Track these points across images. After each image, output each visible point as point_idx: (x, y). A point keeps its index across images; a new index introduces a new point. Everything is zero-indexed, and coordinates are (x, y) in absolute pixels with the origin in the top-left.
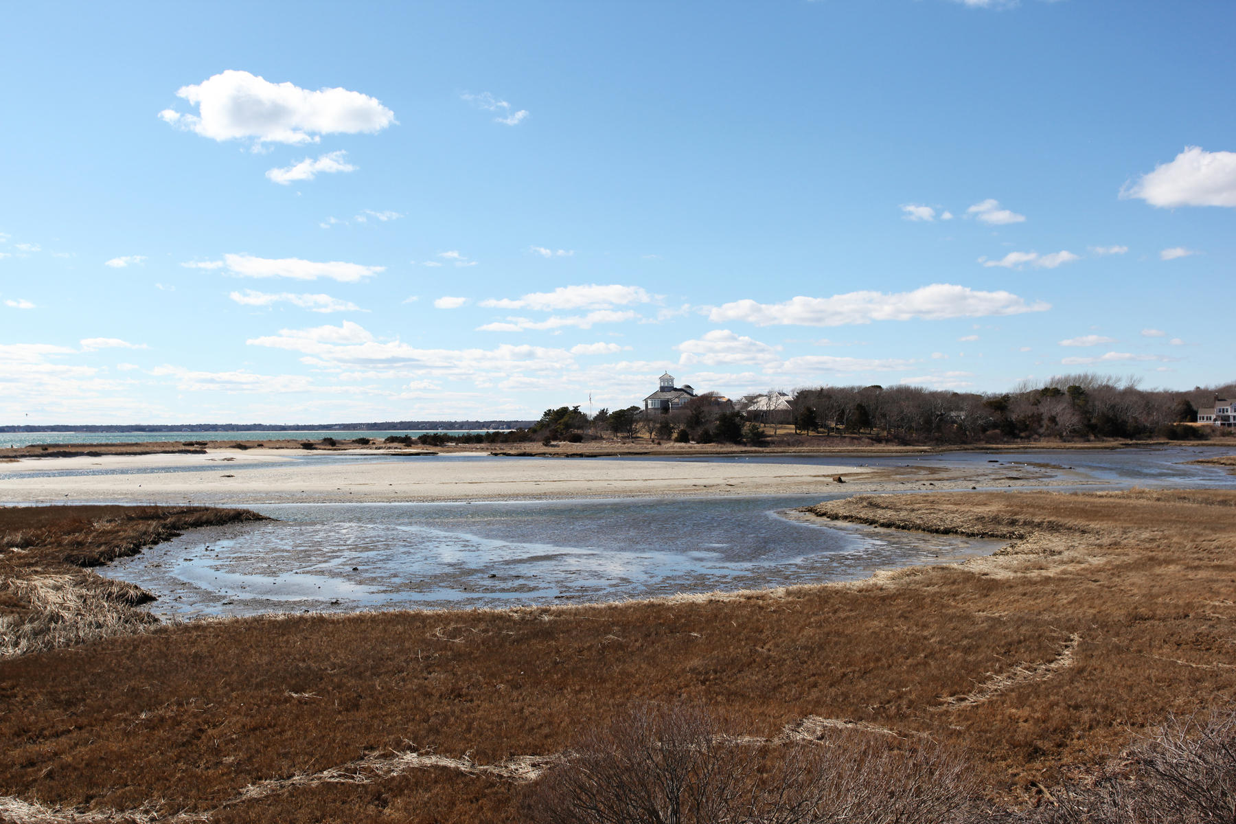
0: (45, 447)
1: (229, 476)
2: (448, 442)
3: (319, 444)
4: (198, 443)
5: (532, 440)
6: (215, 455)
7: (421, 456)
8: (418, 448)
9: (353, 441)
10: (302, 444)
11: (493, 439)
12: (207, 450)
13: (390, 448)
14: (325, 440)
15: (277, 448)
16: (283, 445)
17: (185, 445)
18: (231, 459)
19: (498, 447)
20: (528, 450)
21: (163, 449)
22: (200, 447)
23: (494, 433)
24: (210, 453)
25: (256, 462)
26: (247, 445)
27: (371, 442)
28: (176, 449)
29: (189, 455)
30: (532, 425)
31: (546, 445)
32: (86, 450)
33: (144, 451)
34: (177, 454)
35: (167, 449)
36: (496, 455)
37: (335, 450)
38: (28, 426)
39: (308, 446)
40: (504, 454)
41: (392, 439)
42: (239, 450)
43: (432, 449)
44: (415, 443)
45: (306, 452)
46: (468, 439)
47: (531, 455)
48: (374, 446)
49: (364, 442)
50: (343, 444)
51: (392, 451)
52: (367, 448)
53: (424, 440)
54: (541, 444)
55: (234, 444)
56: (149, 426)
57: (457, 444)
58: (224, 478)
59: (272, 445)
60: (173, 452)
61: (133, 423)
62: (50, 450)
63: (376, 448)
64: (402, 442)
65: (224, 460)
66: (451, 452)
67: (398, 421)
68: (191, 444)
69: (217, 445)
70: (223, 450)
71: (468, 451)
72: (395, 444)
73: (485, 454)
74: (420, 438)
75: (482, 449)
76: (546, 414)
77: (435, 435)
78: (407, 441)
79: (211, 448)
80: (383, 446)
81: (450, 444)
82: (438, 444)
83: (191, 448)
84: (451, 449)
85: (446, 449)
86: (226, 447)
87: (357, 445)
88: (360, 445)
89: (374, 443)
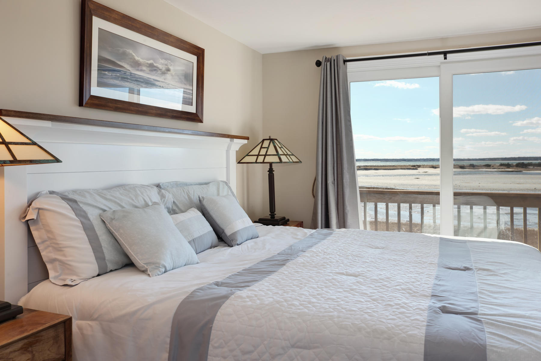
1: (417, 178)
2: (529, 166)
4: (418, 166)
7: (514, 172)
8: (513, 169)
13: (499, 169)
21: (401, 168)
24: (419, 170)
26: (436, 166)
27: (492, 166)
28: (406, 168)
32: (373, 168)
33: (394, 168)
35: (403, 168)
37: (474, 169)
38: (365, 159)
41: (502, 165)
43: (519, 169)
44: (512, 166)
49: (488, 166)
50: (478, 166)
51: (500, 170)
52: (489, 168)
53: (518, 165)
55: (431, 166)
56: (407, 159)
58: (415, 179)
60: (404, 169)
61: (402, 158)
63: (493, 169)
64: (506, 166)
65: (423, 172)
66: (529, 171)
68: (414, 166)
69: (424, 166)
72: (503, 167)
74: (516, 164)
77: (523, 163)
78: (508, 166)
79: (422, 168)
80: (496, 168)
81: (530, 167)
82: (524, 167)
83: (412, 168)
84: (530, 169)
85: (527, 169)
86: (428, 168)
87: (485, 167)
88: (486, 167)
89: (493, 166)
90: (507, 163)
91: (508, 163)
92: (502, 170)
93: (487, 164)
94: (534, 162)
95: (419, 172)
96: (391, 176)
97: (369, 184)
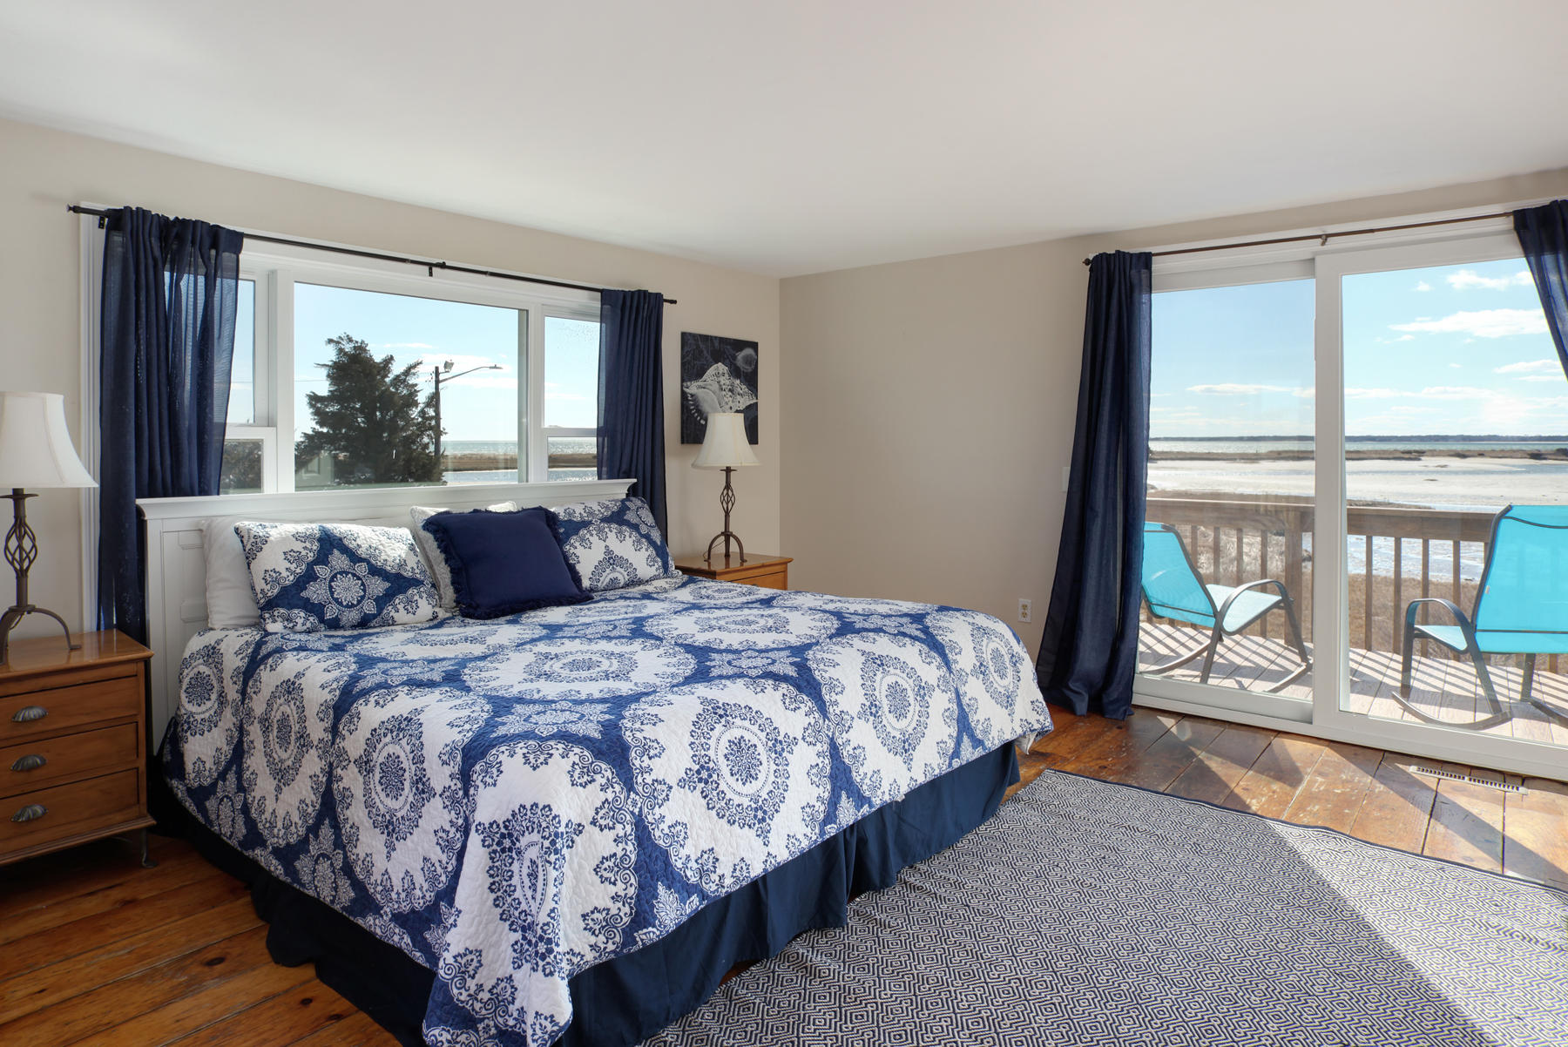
0: (1279, 453)
3: (1550, 454)
6: (1428, 462)
10: (1529, 454)
12: (1422, 458)
14: (1559, 450)
18: (1445, 466)
22: (1416, 455)
25: (1471, 469)
29: (1403, 462)
39: (1536, 456)
42: (1458, 459)
45: (1533, 462)
59: (1493, 455)
62: (1283, 455)
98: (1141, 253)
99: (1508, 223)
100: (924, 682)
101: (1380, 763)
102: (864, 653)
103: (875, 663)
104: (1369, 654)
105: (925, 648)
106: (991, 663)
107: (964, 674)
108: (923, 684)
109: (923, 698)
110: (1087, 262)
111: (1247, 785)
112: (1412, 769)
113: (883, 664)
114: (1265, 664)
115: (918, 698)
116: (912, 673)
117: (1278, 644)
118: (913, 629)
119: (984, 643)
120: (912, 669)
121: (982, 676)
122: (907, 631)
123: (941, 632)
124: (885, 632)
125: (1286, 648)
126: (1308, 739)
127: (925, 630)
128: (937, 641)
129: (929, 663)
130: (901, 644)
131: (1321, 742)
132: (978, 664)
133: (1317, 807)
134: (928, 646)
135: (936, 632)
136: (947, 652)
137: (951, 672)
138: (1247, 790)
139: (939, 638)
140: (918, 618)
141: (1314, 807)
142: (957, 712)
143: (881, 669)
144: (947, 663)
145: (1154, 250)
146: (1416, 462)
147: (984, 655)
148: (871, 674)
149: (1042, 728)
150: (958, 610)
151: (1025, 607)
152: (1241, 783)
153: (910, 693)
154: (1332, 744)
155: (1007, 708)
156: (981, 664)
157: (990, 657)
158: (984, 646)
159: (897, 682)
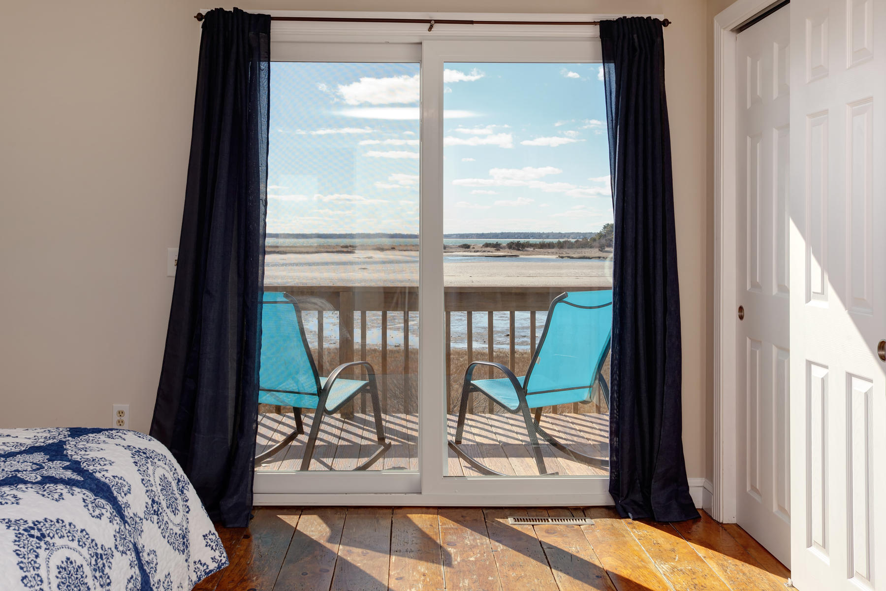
1: (364, 269)
2: (527, 247)
4: (350, 246)
5: (591, 247)
6: (360, 255)
8: (505, 252)
9: (459, 246)
11: (561, 246)
12: (356, 251)
13: (484, 251)
15: (405, 251)
16: (409, 248)
17: (342, 247)
18: (371, 258)
19: (565, 252)
20: (587, 255)
21: (326, 250)
22: (349, 249)
23: (563, 242)
24: (358, 253)
27: (471, 247)
28: (335, 250)
29: (344, 254)
30: (594, 236)
31: (601, 251)
34: (335, 254)
35: (329, 250)
36: (562, 257)
37: (445, 252)
40: (568, 257)
41: (487, 245)
42: (378, 252)
43: (515, 253)
44: (504, 248)
46: (543, 246)
47: (589, 258)
48: (473, 250)
49: (466, 247)
50: (451, 248)
51: (486, 254)
52: (468, 251)
53: (511, 246)
54: (597, 250)
55: (375, 247)
57: (534, 249)
58: (360, 270)
59: (401, 248)
60: (333, 252)
63: (475, 252)
64: (494, 247)
65: (366, 258)
66: (529, 255)
67: (500, 232)
68: (346, 247)
69: (364, 248)
70: (367, 252)
71: (542, 254)
72: (488, 249)
73: (554, 257)
74: (508, 244)
75: (553, 253)
76: (605, 227)
77: (518, 242)
78: (497, 246)
79: (359, 250)
80: (480, 250)
81: (529, 249)
82: (520, 249)
83: (345, 250)
84: (529, 253)
85: (525, 253)
86: (370, 250)
87: (462, 249)
88: (464, 249)
89: (473, 248)
90: (495, 243)
91: (497, 243)
92: (489, 253)
93: (465, 243)
94: (532, 241)
95: (358, 258)
96: (310, 264)
97: (285, 281)
98: (259, 15)
99: (595, 31)
100: (99, 546)
101: (486, 522)
102: (9, 524)
103: (32, 536)
104: (409, 417)
105: (90, 496)
106: (162, 497)
107: (138, 520)
108: (100, 551)
109: (103, 571)
110: (199, 17)
111: (398, 574)
112: (510, 521)
113: (43, 536)
114: (334, 441)
115: (98, 574)
116: (83, 538)
117: (337, 419)
118: (56, 469)
119: (150, 472)
120: (82, 531)
121: (155, 517)
122: (52, 473)
123: (98, 467)
124: (25, 482)
125: (344, 422)
126: (419, 510)
127: (75, 466)
128: (98, 480)
129: (100, 517)
130: (56, 496)
131: (431, 510)
132: (150, 502)
133: (467, 581)
134: (91, 490)
135: (91, 468)
136: (115, 494)
137: (125, 522)
138: (401, 578)
139: (98, 475)
140: (55, 451)
141: (464, 582)
142: (140, 579)
143: (42, 543)
144: (119, 510)
145: (273, 14)
146: (352, 255)
147: (154, 488)
148: (32, 556)
149: (219, 567)
150: (98, 431)
151: (121, 413)
152: (392, 573)
153: (87, 570)
154: (440, 510)
155: (183, 551)
156: (153, 501)
157: (159, 488)
158: (151, 475)
159: (68, 559)
